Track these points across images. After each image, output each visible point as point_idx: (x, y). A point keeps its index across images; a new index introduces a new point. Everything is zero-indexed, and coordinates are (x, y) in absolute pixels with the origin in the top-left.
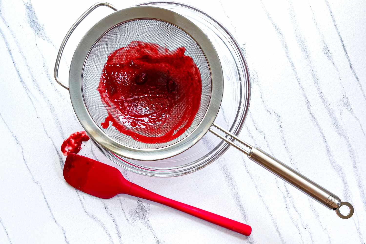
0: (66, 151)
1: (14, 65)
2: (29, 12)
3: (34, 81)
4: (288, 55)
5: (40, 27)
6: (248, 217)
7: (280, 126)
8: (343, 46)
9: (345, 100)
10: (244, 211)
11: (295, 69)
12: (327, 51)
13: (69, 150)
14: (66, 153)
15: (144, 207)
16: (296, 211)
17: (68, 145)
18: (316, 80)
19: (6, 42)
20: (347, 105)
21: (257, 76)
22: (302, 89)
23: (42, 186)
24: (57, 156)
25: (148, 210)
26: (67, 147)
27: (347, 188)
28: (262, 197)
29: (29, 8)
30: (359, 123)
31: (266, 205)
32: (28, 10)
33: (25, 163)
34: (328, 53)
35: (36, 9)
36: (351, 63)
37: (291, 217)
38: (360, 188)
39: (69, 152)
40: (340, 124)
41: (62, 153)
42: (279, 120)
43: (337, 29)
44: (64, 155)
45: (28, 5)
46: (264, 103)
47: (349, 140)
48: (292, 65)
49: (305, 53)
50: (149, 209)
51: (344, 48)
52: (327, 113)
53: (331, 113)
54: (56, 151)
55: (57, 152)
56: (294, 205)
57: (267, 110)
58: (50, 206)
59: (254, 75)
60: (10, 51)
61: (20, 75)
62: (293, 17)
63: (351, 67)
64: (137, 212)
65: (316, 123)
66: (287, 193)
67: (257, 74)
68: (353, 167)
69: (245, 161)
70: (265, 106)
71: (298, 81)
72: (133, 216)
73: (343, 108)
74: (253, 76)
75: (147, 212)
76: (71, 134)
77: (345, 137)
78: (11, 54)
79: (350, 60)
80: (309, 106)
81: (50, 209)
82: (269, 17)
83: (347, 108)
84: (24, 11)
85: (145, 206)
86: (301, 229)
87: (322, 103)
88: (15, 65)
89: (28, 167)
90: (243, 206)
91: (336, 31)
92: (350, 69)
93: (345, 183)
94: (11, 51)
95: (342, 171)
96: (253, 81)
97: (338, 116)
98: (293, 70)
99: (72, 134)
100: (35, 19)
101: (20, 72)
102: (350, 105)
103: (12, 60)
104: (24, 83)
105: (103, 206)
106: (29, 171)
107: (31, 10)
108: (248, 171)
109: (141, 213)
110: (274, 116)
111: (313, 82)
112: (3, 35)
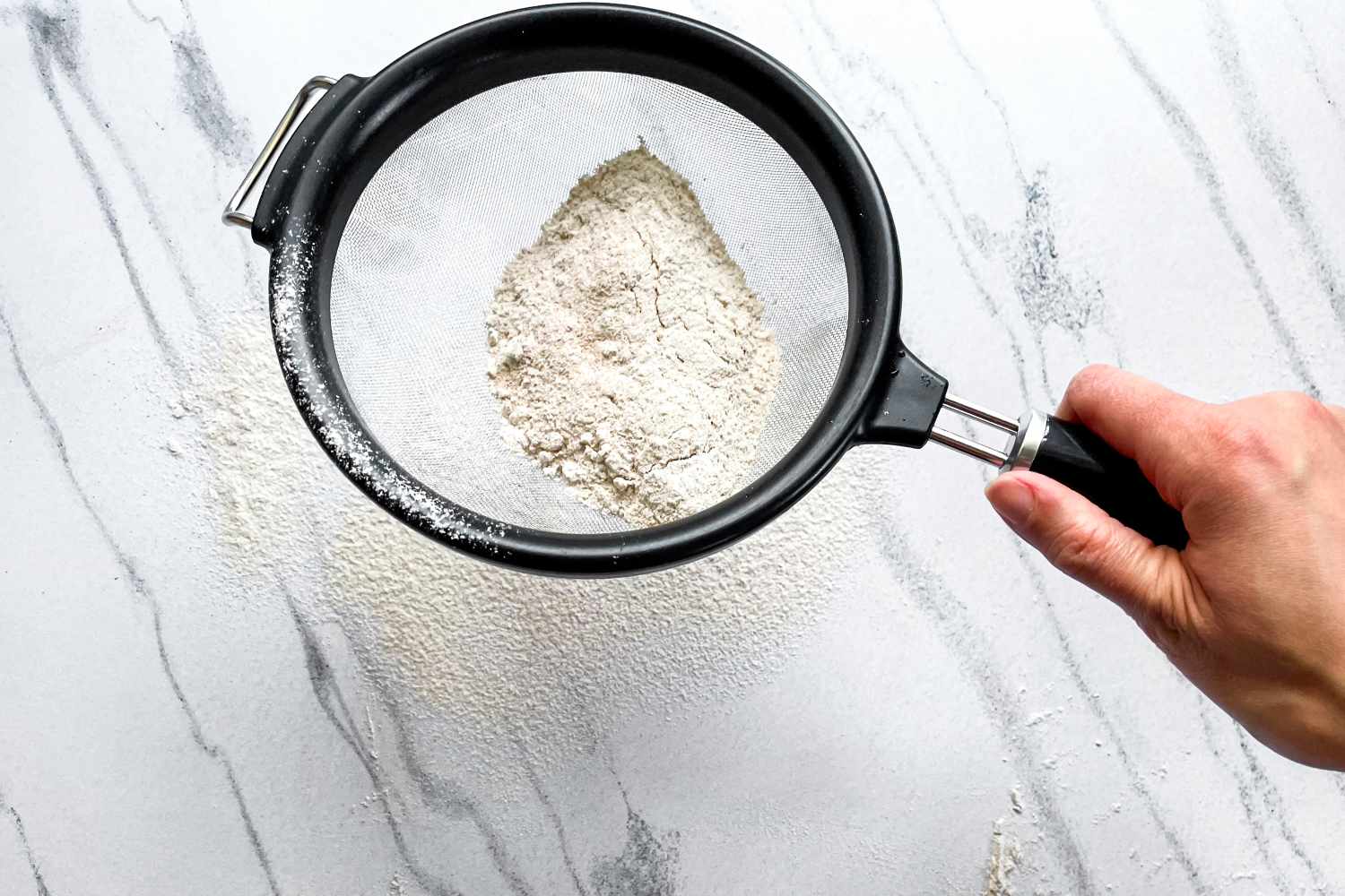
1: (128, 276)
2: (188, 70)
4: (1219, 206)
5: (237, 129)
6: (1095, 882)
10: (1076, 854)
11: (1252, 262)
15: (653, 847)
16: (1297, 852)
19: (99, 189)
21: (1099, 295)
22: (1289, 342)
23: (234, 766)
24: (298, 639)
25: (674, 857)
29: (189, 52)
31: (1166, 830)
32: (185, 63)
33: (167, 669)
35: (216, 57)
37: (1279, 879)
45: (185, 44)
48: (1241, 247)
49: (1288, 199)
50: (677, 855)
54: (291, 621)
56: (1287, 826)
58: (266, 847)
59: (1087, 293)
60: (113, 223)
61: (153, 318)
62: (1229, 63)
64: (627, 866)
66: (1254, 775)
67: (1102, 286)
69: (1068, 640)
71: (1270, 308)
72: (611, 886)
74: (1083, 294)
75: (669, 866)
78: (116, 232)
81: (265, 863)
84: (169, 67)
85: (659, 840)
88: (131, 276)
89: (176, 687)
90: (1073, 833)
94: (119, 224)
96: (1084, 314)
98: (1248, 266)
100: (214, 95)
101: (154, 305)
103: (122, 260)
105: (484, 846)
107: (196, 61)
108: (1085, 682)
109: (645, 870)
111: (1332, 311)
112: (87, 164)
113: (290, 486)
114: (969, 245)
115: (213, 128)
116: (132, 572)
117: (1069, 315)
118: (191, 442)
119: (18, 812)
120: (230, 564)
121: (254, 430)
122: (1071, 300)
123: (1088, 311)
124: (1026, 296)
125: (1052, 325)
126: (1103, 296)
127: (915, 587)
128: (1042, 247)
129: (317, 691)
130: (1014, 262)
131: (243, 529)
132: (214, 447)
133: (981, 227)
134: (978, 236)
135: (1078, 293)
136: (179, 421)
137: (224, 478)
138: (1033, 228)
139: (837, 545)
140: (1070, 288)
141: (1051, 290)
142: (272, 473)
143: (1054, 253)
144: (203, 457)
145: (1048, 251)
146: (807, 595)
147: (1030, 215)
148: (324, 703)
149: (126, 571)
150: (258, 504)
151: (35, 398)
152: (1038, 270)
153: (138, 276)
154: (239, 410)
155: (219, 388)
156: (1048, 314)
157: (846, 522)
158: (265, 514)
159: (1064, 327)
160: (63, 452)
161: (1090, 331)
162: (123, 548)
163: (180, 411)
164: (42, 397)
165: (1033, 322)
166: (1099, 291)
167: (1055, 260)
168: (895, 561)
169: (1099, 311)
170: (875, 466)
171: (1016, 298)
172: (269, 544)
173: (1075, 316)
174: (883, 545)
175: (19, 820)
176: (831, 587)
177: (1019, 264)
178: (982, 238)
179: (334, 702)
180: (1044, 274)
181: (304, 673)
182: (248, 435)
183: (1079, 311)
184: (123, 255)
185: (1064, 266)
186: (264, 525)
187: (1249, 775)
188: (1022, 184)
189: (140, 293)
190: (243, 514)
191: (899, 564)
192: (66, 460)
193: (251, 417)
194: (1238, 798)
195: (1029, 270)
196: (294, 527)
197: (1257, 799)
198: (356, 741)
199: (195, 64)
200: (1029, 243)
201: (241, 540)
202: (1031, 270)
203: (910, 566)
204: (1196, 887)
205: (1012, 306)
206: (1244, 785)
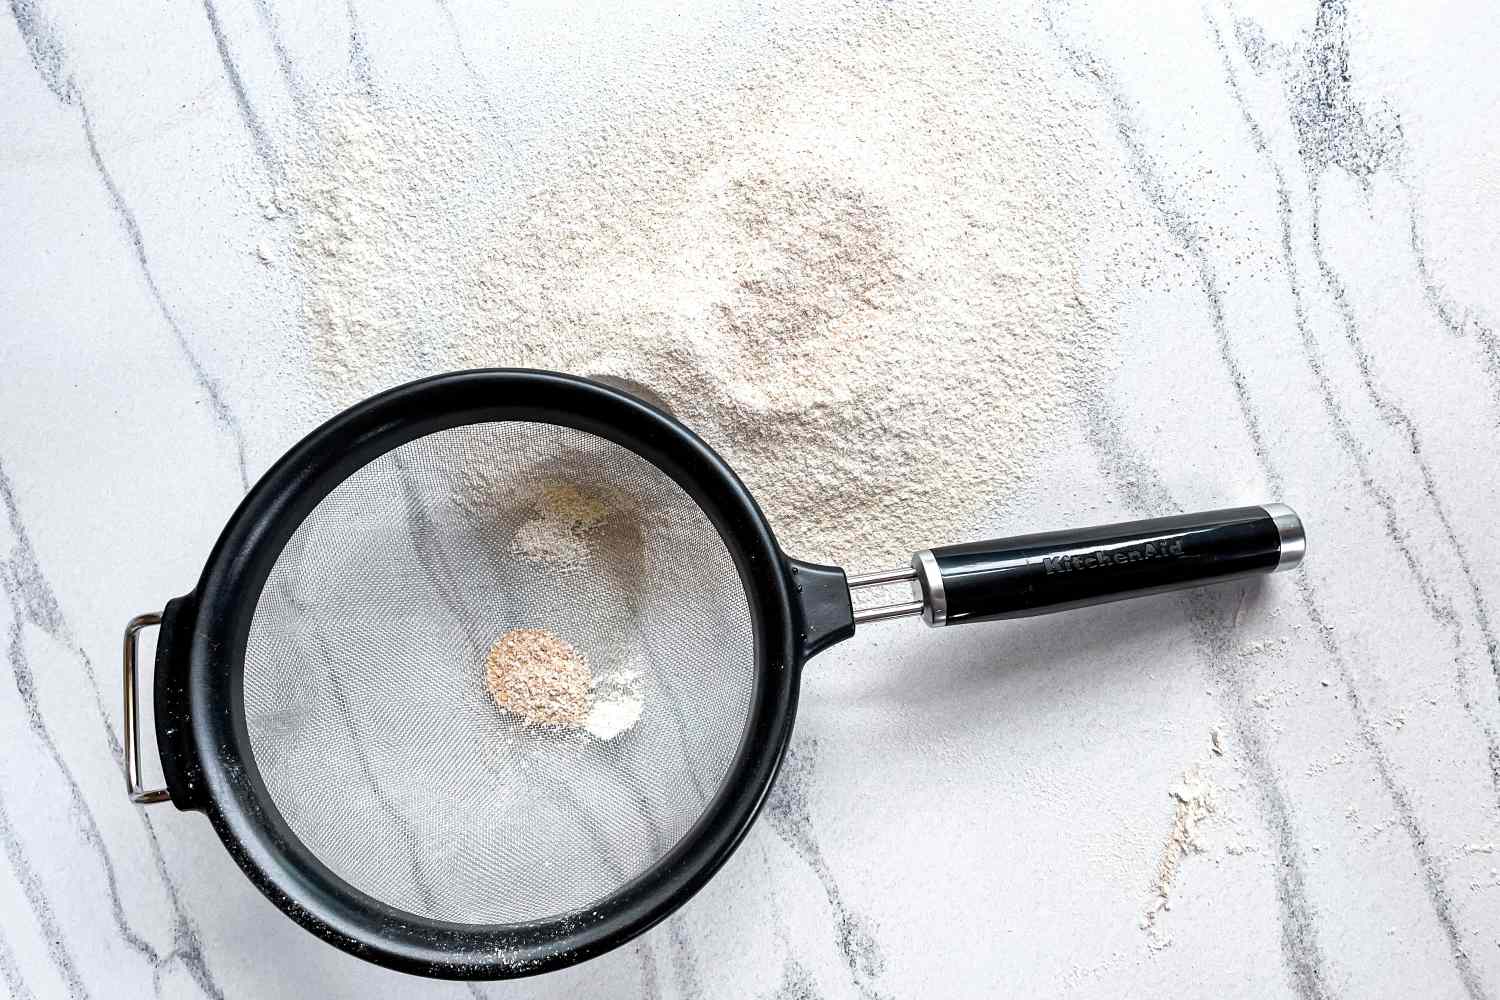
113: (395, 309)
114: (1238, 58)
116: (215, 397)
117: (1356, 156)
118: (284, 248)
119: (87, 653)
120: (325, 396)
121: (356, 239)
122: (1360, 137)
123: (1381, 153)
124: (1303, 127)
125: (1332, 165)
126: (1402, 135)
127: (1123, 482)
128: (1331, 66)
129: (418, 548)
130: (1293, 83)
131: (340, 356)
132: (309, 256)
133: (1256, 35)
134: (1251, 46)
135: (1371, 129)
136: (271, 222)
137: (319, 294)
138: (1322, 42)
139: (1033, 425)
140: (1362, 120)
142: (375, 292)
143: (1346, 74)
144: (297, 268)
145: (1339, 72)
146: (991, 482)
147: (1321, 24)
149: (208, 395)
150: (357, 328)
151: (110, 185)
152: (1323, 96)
153: (227, 43)
154: (339, 214)
155: (317, 186)
156: (1330, 154)
157: (1047, 398)
158: (364, 340)
159: (1348, 170)
160: (141, 251)
161: (1381, 179)
162: (206, 368)
163: (272, 211)
164: (118, 185)
165: (1308, 163)
166: (1397, 127)
167: (1346, 84)
168: (1101, 449)
169: (1395, 152)
170: (1089, 332)
171: (1291, 130)
172: (368, 375)
173: (1364, 157)
174: (1089, 428)
175: (88, 662)
176: (1021, 475)
177: (1299, 86)
178: (1254, 51)
180: (1330, 101)
182: (348, 245)
183: (1370, 152)
184: (209, 17)
185: (1356, 94)
186: (364, 352)
189: (229, 65)
190: (342, 338)
191: (1106, 453)
192: (144, 261)
193: (352, 223)
194: (1487, 760)
195: (1312, 95)
196: (398, 358)
200: (1315, 60)
201: (338, 368)
203: (1120, 456)
204: (1421, 857)
205: (1285, 141)
206: (1495, 745)
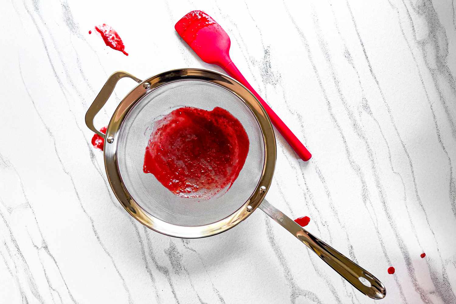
0: (96, 144)
2: (65, 11)
3: (68, 76)
4: (310, 57)
5: (75, 26)
7: (302, 125)
8: (364, 50)
9: (364, 102)
11: (317, 71)
12: (348, 55)
13: (99, 143)
14: (97, 145)
16: (316, 208)
17: (98, 138)
18: (337, 83)
19: (43, 39)
20: (366, 107)
22: (324, 91)
23: (72, 177)
24: (88, 149)
26: (97, 140)
27: (365, 187)
28: (283, 194)
29: (66, 7)
30: (378, 125)
32: (65, 9)
33: (57, 154)
34: (349, 57)
35: (72, 8)
36: (371, 67)
37: (311, 214)
38: (378, 188)
39: (99, 144)
40: (359, 125)
41: (92, 145)
42: (300, 120)
43: (358, 34)
44: (95, 148)
45: (64, 5)
46: (286, 103)
47: (368, 141)
48: (314, 68)
49: (327, 56)
51: (365, 52)
52: (347, 115)
53: (351, 115)
54: (86, 144)
55: (88, 144)
56: (314, 202)
57: (289, 110)
58: (79, 196)
59: (277, 77)
61: (54, 70)
62: (316, 22)
63: (371, 70)
65: (336, 123)
67: (281, 75)
68: (371, 167)
70: (287, 106)
71: (320, 83)
73: (363, 110)
76: (101, 127)
77: (364, 138)
78: (47, 50)
79: (371, 64)
80: (330, 108)
81: (79, 199)
82: (293, 22)
83: (366, 110)
84: (60, 10)
86: (320, 225)
87: (343, 105)
88: (50, 60)
89: (59, 158)
91: (357, 36)
92: (371, 73)
93: (363, 182)
95: (361, 171)
96: (276, 82)
97: (357, 118)
98: (315, 72)
99: (103, 128)
100: (71, 18)
101: (55, 67)
102: (369, 107)
103: (48, 56)
104: (58, 78)
106: (60, 162)
110: (296, 116)
111: (334, 84)
112: (40, 32)
115: (70, 25)
141: (269, 75)
148: (94, 164)
179: (96, 163)
181: (89, 157)
187: (306, 191)
188: (264, 49)
197: (307, 196)
198: (101, 173)
199: (67, 10)
202: (264, 70)
